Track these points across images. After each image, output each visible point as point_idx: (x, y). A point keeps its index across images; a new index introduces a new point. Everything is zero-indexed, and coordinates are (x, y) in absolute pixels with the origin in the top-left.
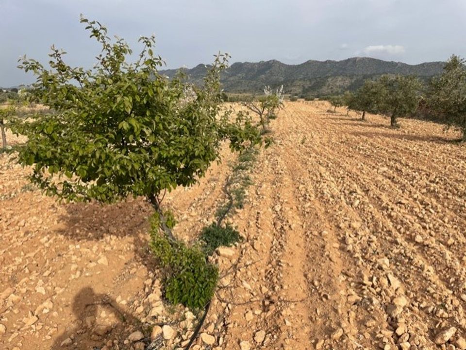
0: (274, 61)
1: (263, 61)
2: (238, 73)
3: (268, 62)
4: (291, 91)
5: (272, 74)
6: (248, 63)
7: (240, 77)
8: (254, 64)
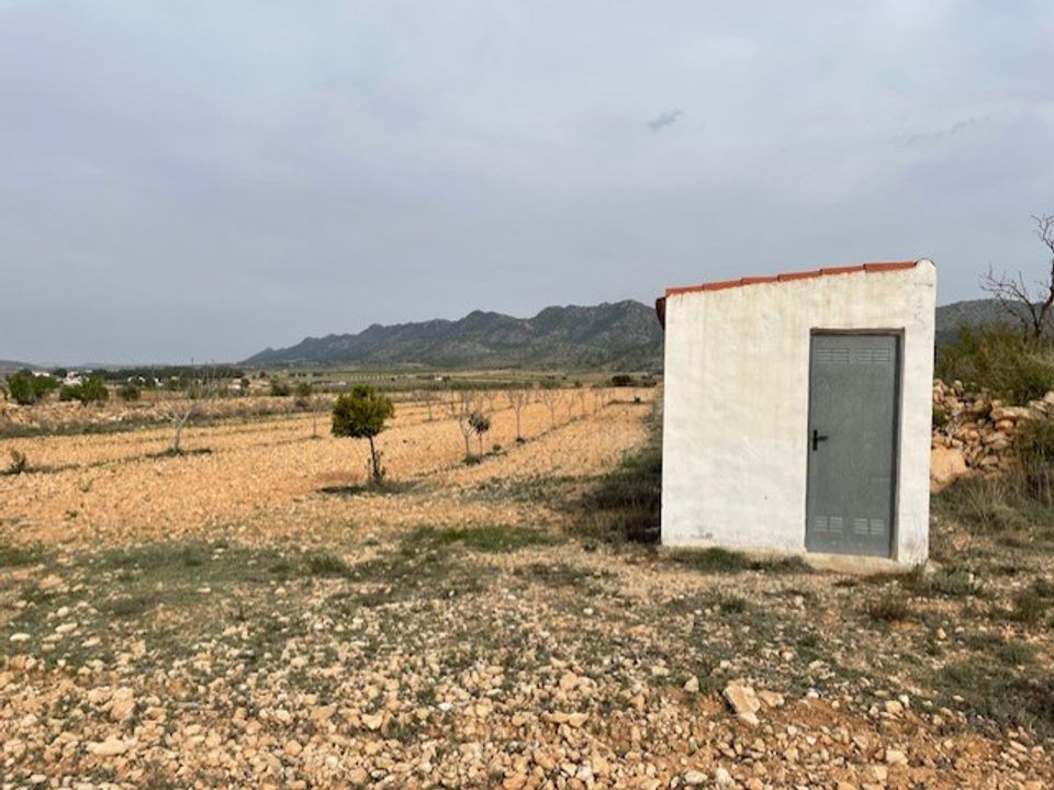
0: (629, 302)
1: (606, 304)
2: (554, 329)
3: (618, 306)
4: (650, 365)
5: (624, 329)
6: (574, 307)
7: (556, 336)
8: (589, 309)
